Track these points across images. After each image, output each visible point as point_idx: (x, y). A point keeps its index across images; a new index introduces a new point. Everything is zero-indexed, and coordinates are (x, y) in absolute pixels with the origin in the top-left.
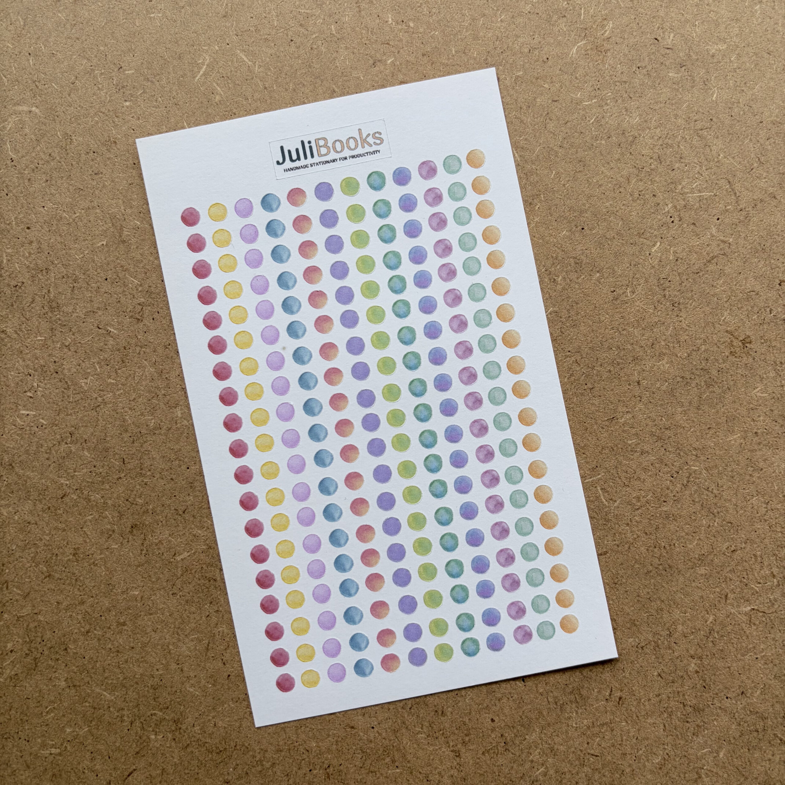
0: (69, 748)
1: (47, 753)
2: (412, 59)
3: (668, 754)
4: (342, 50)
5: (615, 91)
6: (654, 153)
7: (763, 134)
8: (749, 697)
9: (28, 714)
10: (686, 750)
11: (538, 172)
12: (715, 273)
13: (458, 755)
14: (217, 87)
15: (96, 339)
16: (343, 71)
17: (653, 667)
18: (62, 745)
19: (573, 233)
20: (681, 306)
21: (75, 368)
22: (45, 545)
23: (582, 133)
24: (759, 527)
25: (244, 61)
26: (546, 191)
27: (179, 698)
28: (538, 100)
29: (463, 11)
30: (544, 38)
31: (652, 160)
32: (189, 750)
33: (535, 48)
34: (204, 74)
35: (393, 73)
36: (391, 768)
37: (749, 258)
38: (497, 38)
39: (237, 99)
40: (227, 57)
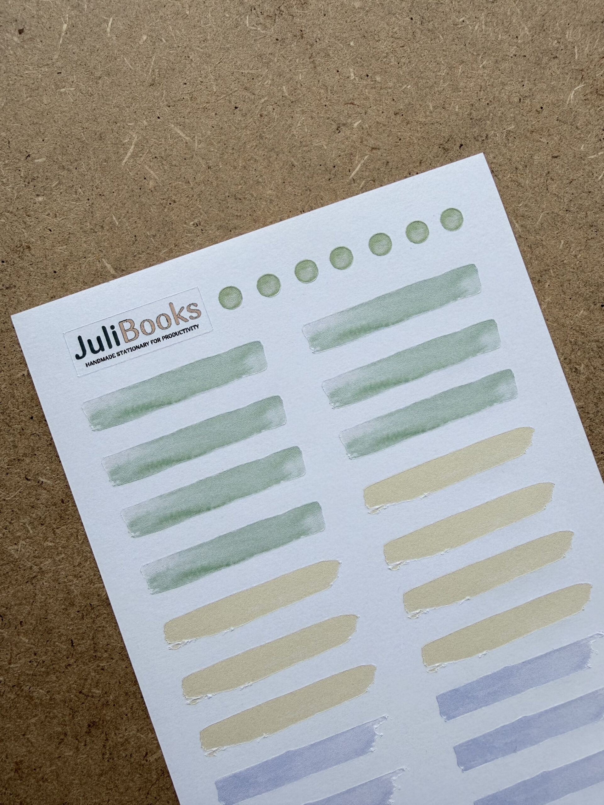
2: (381, 119)
4: (298, 115)
11: (544, 243)
15: (25, 494)
16: (302, 140)
19: (592, 312)
23: (590, 192)
25: (180, 137)
26: (556, 264)
28: (536, 157)
29: (438, 59)
30: (535, 85)
33: (526, 97)
34: (132, 156)
35: (361, 139)
38: (481, 88)
39: (176, 183)
40: (158, 133)
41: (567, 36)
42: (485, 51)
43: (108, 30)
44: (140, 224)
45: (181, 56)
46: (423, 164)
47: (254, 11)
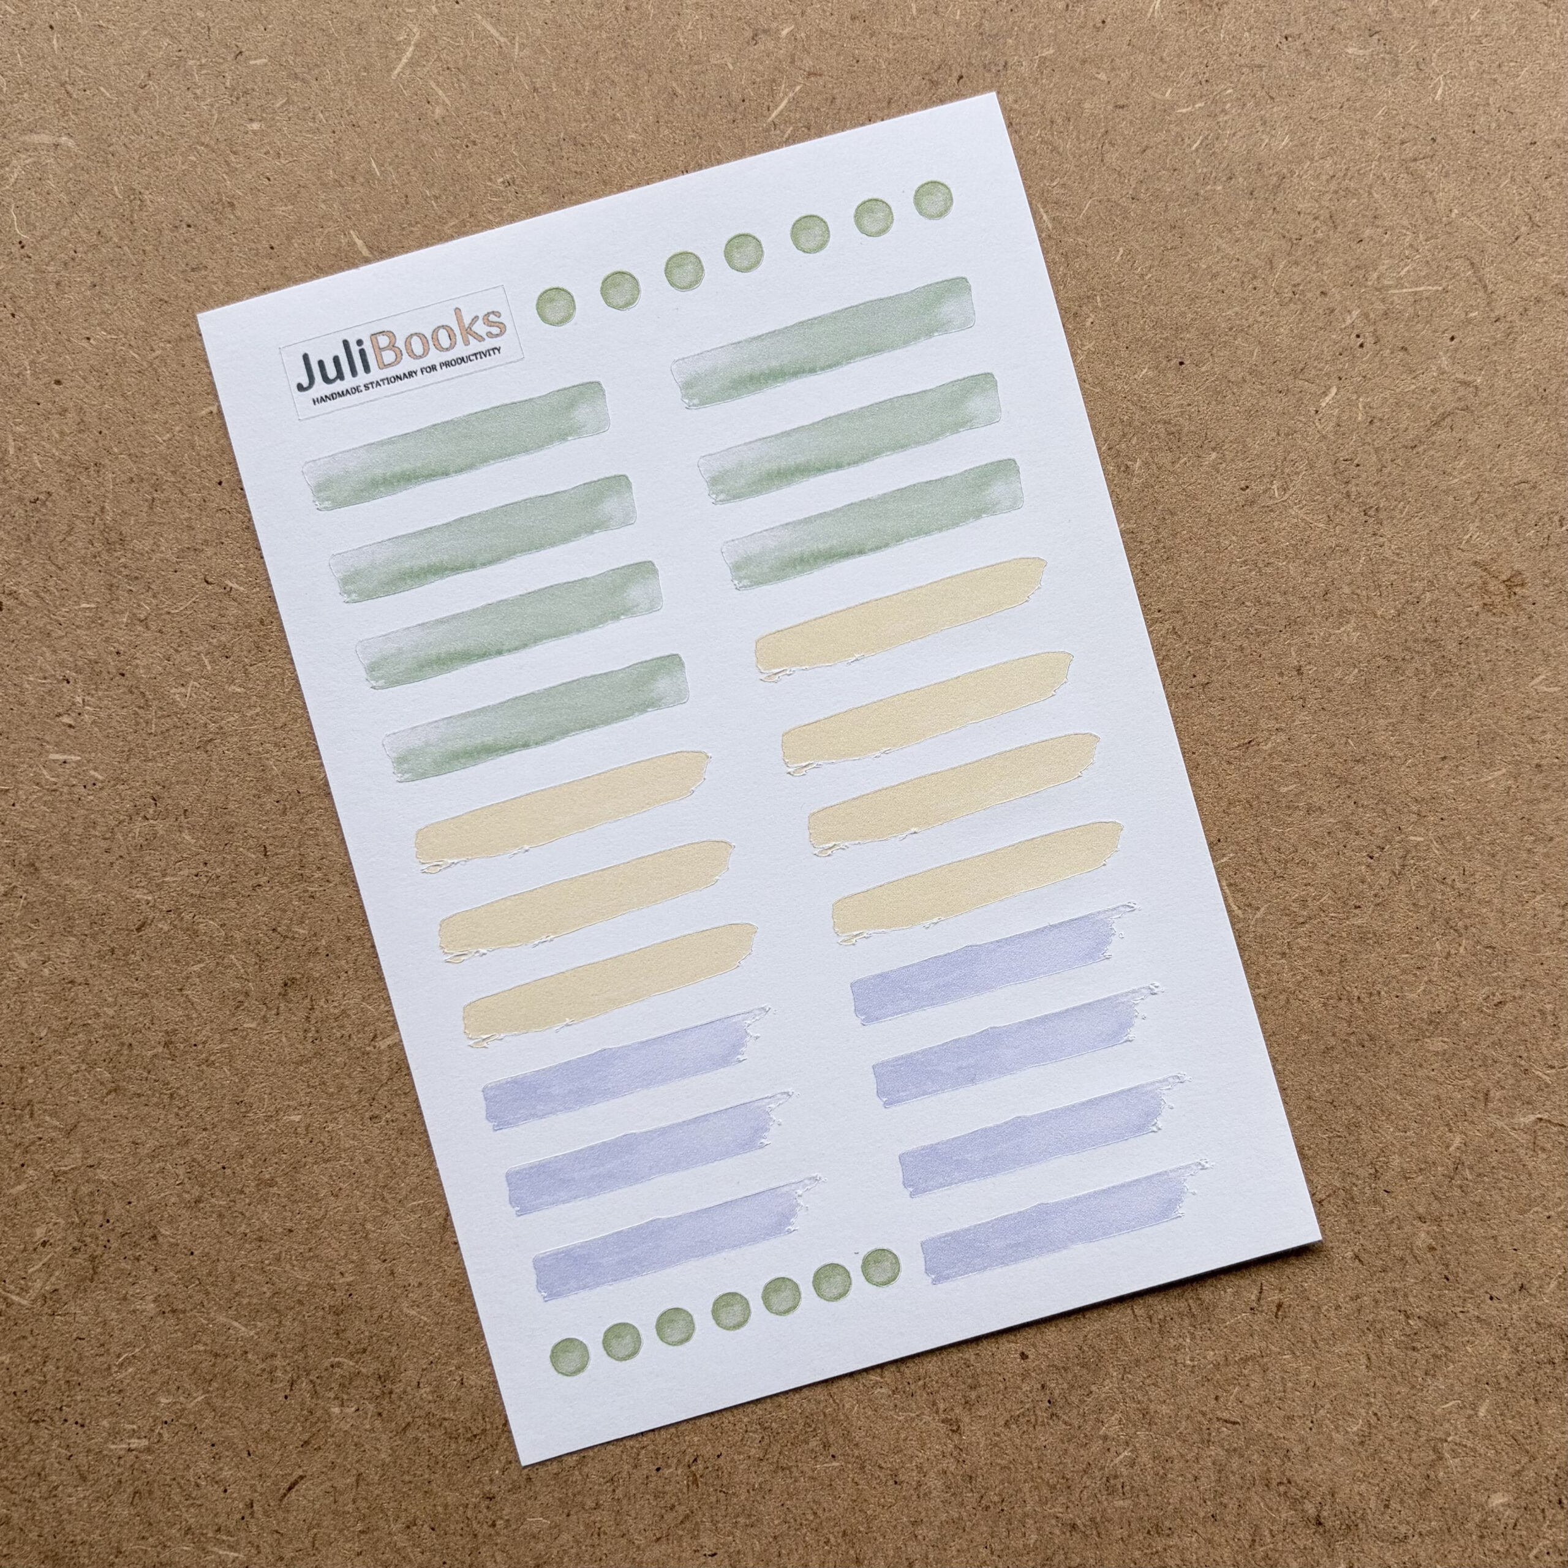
0: (166, 1436)
1: (121, 1449)
2: (829, 25)
3: (1375, 1414)
5: (1240, 86)
6: (1321, 207)
7: (1536, 166)
8: (1535, 1296)
9: (82, 1371)
10: (1412, 1405)
11: (1089, 251)
12: (1448, 446)
13: (955, 1428)
14: (437, 89)
15: (202, 606)
17: (1343, 1242)
18: (153, 1431)
20: (1383, 515)
21: (160, 665)
22: (106, 1027)
24: (1548, 954)
25: (492, 36)
27: (387, 1330)
31: (1317, 222)
32: (411, 1434)
34: (411, 64)
35: (793, 57)
36: (821, 1458)
37: (1515, 416)
40: (455, 28)
44: (415, 176)
46: (893, 105)
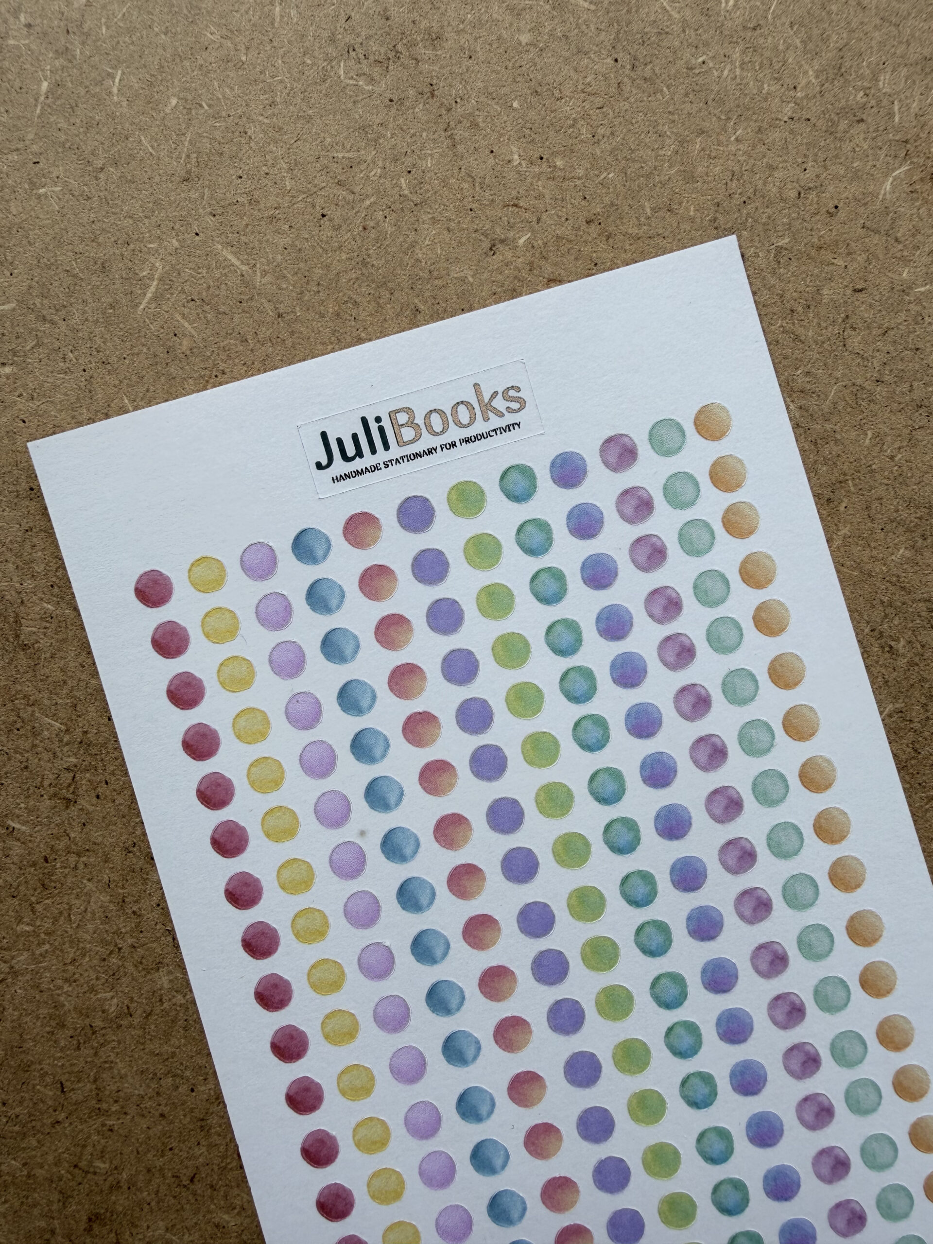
4: (426, 226)
16: (432, 268)
19: (919, 551)
23: (917, 349)
26: (858, 472)
28: (825, 291)
29: (660, 127)
30: (825, 168)
33: (810, 189)
38: (733, 175)
39: (225, 343)
41: (881, 83)
42: (739, 112)
43: (115, 90)
45: (233, 132)
47: (353, 54)
